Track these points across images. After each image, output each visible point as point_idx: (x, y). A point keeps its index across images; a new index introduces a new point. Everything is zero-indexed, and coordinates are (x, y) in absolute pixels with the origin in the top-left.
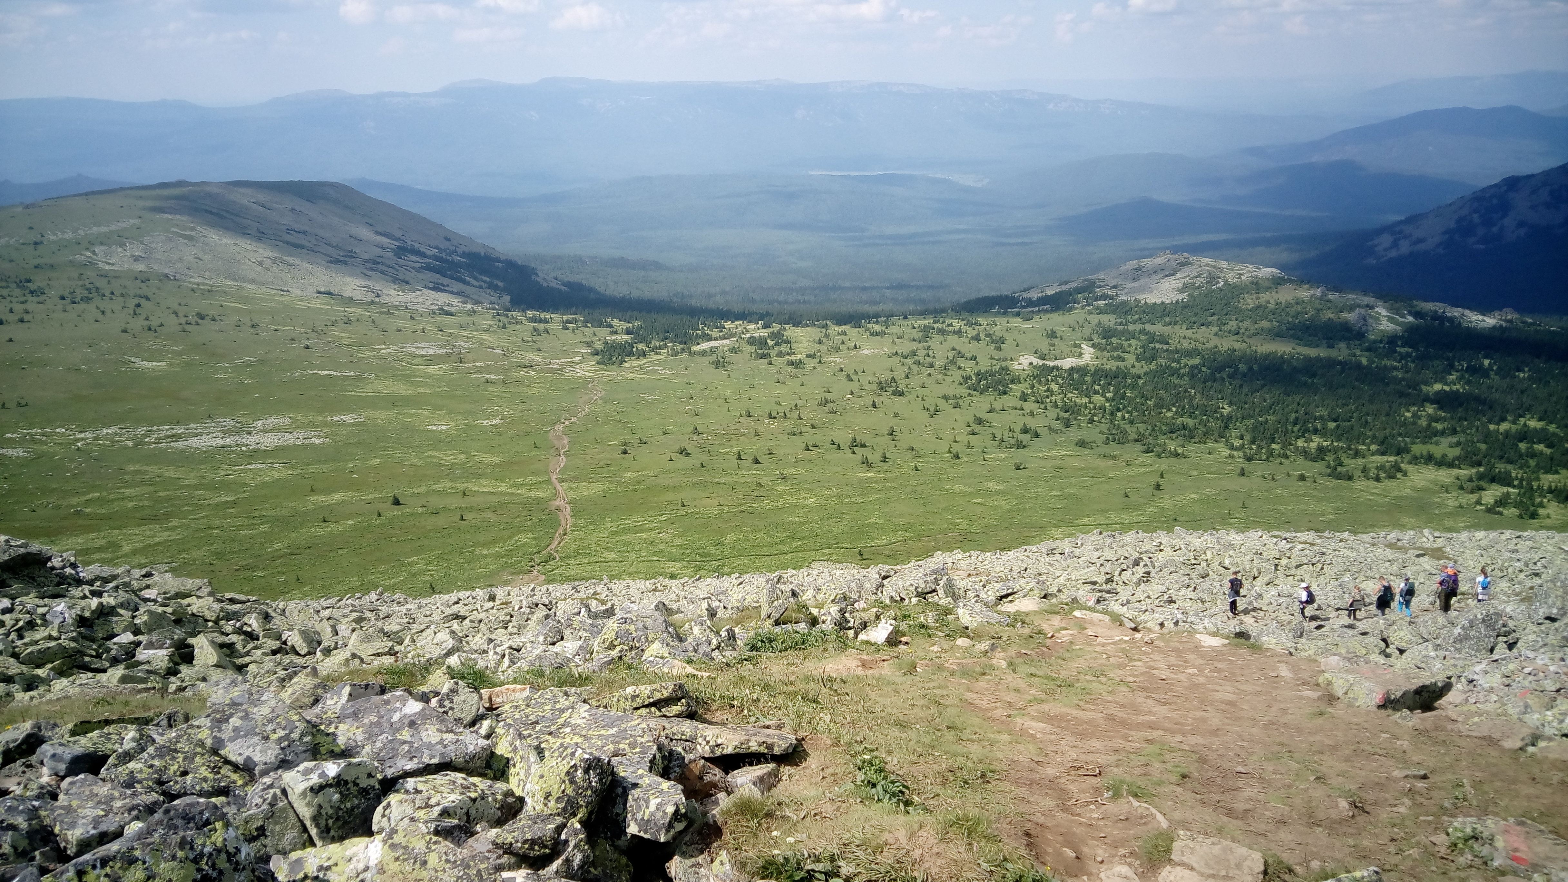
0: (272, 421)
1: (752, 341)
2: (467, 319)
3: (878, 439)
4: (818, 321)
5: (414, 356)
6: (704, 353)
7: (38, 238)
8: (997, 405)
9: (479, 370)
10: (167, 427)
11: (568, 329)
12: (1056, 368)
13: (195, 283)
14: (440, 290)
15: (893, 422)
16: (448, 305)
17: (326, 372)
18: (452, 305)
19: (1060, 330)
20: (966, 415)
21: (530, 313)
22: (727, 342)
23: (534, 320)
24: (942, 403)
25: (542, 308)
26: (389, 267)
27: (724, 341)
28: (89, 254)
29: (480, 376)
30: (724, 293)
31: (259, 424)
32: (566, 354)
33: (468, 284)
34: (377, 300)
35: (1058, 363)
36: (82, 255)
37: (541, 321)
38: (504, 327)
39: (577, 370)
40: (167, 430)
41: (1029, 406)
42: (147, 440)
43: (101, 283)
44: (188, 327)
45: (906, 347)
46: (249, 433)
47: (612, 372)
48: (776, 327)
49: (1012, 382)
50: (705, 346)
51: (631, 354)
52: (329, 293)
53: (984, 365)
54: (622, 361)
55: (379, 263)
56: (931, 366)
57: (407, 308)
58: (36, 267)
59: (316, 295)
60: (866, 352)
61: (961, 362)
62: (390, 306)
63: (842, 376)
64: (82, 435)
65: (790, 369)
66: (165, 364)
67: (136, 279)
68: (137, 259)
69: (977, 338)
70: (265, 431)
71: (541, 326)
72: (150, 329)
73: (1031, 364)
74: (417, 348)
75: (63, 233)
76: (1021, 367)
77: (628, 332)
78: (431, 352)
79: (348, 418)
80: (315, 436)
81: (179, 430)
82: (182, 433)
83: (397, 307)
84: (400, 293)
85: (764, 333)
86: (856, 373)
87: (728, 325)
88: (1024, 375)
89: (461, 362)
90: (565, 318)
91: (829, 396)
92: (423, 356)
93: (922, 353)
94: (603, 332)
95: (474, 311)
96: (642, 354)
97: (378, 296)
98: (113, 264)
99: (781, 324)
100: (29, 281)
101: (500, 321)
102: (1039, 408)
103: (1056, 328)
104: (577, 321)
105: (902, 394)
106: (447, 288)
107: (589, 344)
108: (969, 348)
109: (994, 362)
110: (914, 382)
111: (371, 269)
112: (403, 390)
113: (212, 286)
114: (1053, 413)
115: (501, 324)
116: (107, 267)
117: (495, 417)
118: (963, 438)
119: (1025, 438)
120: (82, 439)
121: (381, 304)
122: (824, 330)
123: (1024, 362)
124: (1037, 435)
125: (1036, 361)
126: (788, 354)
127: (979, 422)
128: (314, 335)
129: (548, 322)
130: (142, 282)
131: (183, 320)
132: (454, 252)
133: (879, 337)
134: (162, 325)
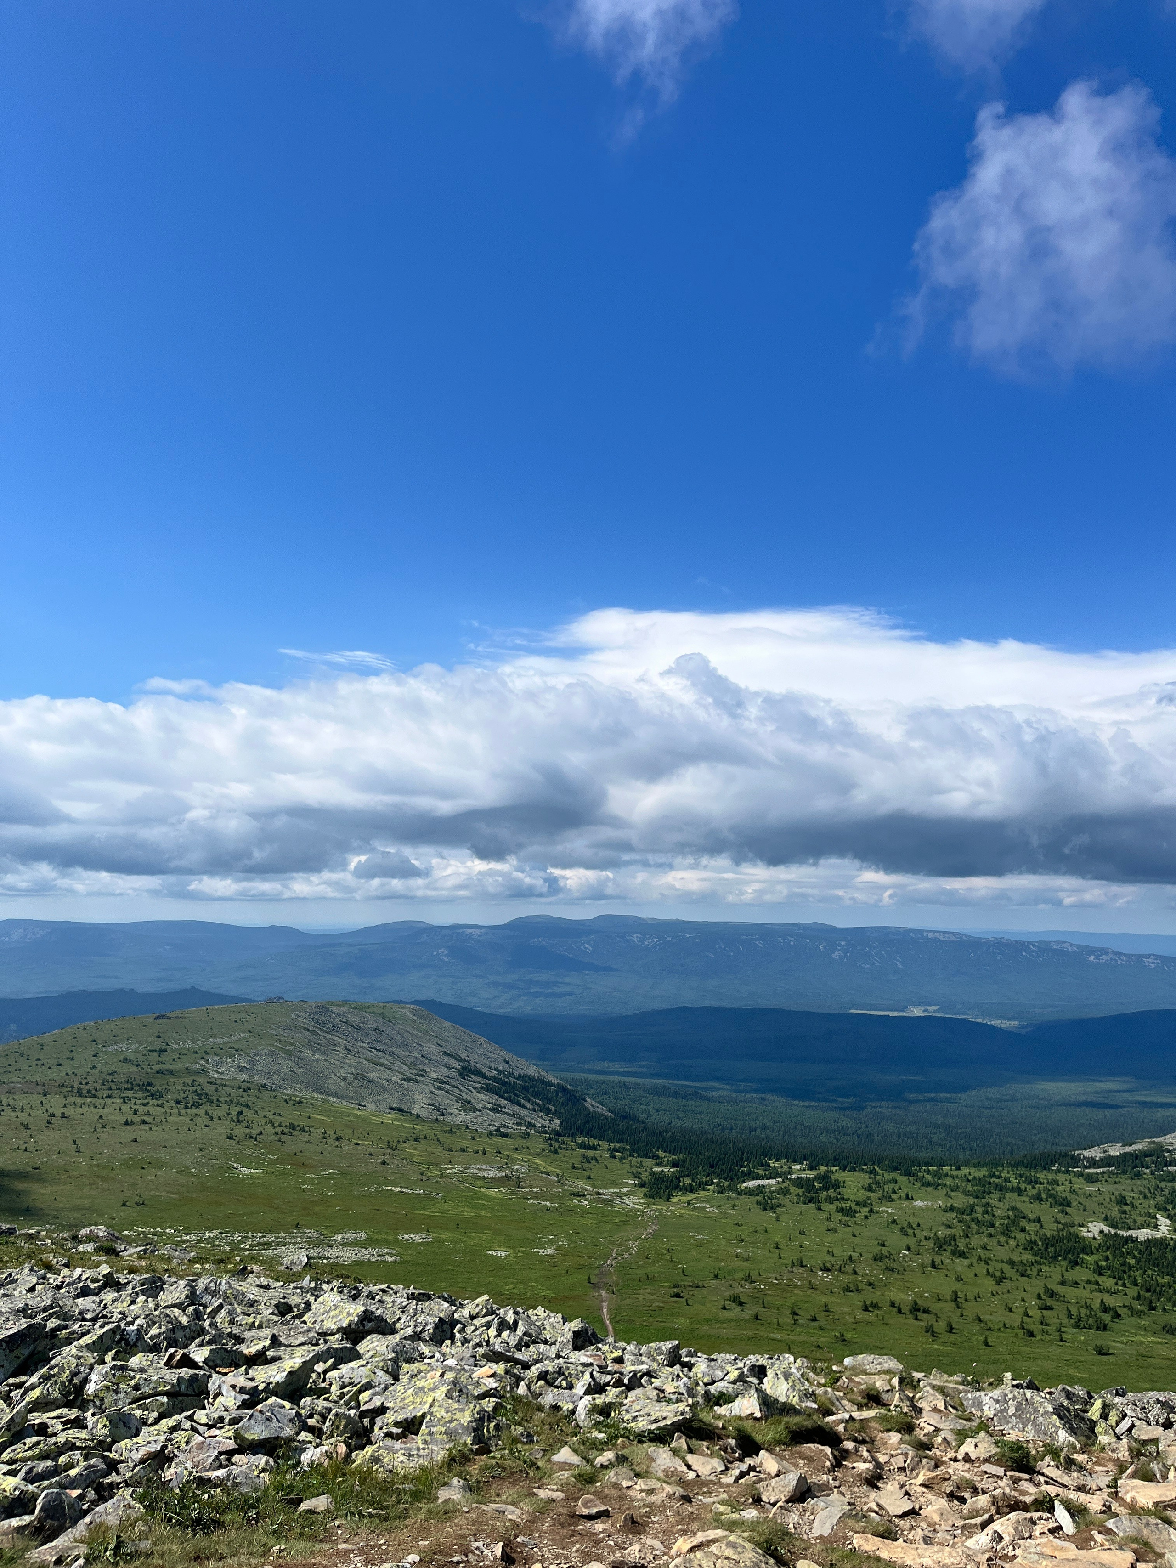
0: (351, 1235)
1: (799, 1183)
2: (520, 1142)
3: (941, 1305)
4: (865, 1165)
5: (477, 1178)
6: (750, 1192)
7: (164, 1046)
8: (1070, 1276)
9: (536, 1196)
10: (261, 1235)
11: (615, 1157)
12: (1130, 1239)
13: (288, 1095)
14: (498, 1111)
15: (957, 1286)
16: (505, 1126)
17: (399, 1189)
18: (508, 1127)
19: (1129, 1195)
20: (1037, 1286)
21: (579, 1140)
22: (773, 1181)
23: (583, 1146)
24: (1008, 1271)
25: (590, 1134)
26: (454, 1086)
27: (771, 1181)
28: (202, 1062)
29: (536, 1202)
30: (764, 1128)
31: (339, 1237)
32: (614, 1184)
33: (524, 1107)
34: (441, 1118)
35: (1133, 1233)
36: (197, 1063)
37: (590, 1148)
38: (556, 1152)
39: (628, 1202)
40: (260, 1238)
41: (1107, 1282)
42: (242, 1246)
43: (210, 1089)
44: (283, 1138)
45: (960, 1200)
46: (331, 1246)
47: (660, 1206)
48: (823, 1169)
49: (1084, 1251)
50: (752, 1184)
51: (677, 1187)
52: (401, 1110)
53: (1050, 1229)
54: (669, 1196)
55: (445, 1082)
56: (992, 1225)
57: (467, 1128)
58: (158, 1072)
59: (388, 1111)
60: (919, 1203)
61: (1023, 1223)
62: (453, 1125)
63: (896, 1229)
64: (188, 1237)
65: (839, 1216)
66: (261, 1171)
67: (240, 1088)
68: (242, 1069)
69: (1038, 1198)
70: (344, 1245)
71: (590, 1153)
72: (251, 1137)
73: (1102, 1232)
74: (480, 1169)
75: (184, 1042)
76: (1090, 1235)
77: (674, 1165)
78: (492, 1174)
79: (417, 1238)
80: (387, 1254)
81: (271, 1238)
82: (273, 1241)
83: (458, 1127)
84: (462, 1113)
85: (811, 1174)
86: (910, 1226)
87: (772, 1163)
88: (1095, 1244)
89: (519, 1187)
90: (612, 1145)
91: (884, 1251)
92: (484, 1178)
93: (980, 1210)
94: (649, 1162)
95: (528, 1134)
96: (688, 1188)
97: (443, 1115)
98: (221, 1073)
99: (827, 1166)
100: (149, 1084)
101: (551, 1145)
102: (1117, 1284)
103: (1124, 1193)
104: (624, 1149)
105: (962, 1255)
106: (503, 1110)
107: (636, 1176)
108: (1031, 1209)
109: (1060, 1226)
110: (975, 1241)
111: (439, 1088)
112: (469, 1213)
113: (301, 1098)
114: (1133, 1291)
115: (552, 1149)
116: (216, 1076)
117: (550, 1246)
118: (1035, 1313)
119: (1106, 1318)
120: (188, 1241)
121: (445, 1123)
122: (872, 1176)
123: (1094, 1229)
124: (1118, 1316)
125: (1106, 1229)
126: (838, 1200)
127: (1052, 1294)
128: (389, 1151)
129: (596, 1149)
130: (245, 1091)
131: (278, 1130)
132: (511, 1074)
133: (930, 1189)
134: (261, 1133)
